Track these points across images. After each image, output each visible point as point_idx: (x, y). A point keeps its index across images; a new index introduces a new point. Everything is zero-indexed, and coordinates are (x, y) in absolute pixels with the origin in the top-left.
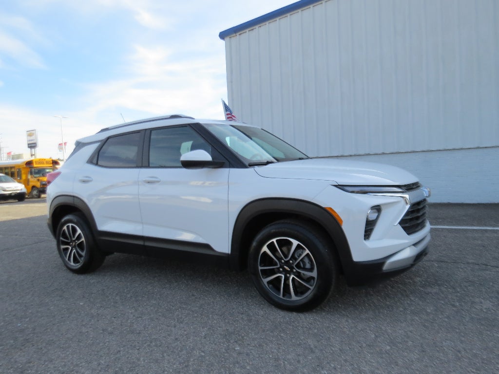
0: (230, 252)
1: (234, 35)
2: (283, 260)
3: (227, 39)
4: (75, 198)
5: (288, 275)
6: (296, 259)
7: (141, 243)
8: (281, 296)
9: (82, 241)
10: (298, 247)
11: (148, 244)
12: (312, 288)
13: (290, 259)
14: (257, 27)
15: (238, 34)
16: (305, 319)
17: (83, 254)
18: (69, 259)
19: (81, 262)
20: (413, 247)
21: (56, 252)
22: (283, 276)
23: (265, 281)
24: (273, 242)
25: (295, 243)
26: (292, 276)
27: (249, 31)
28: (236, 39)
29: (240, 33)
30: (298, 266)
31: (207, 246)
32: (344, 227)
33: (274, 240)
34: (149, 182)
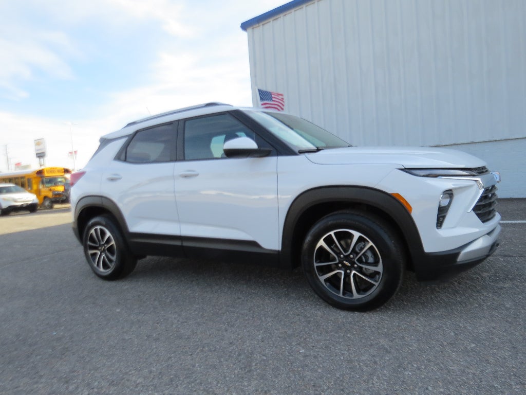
0: (280, 249)
1: (258, 25)
2: (342, 254)
3: (250, 30)
4: (103, 199)
5: (348, 271)
6: (357, 254)
7: (178, 243)
8: (341, 295)
9: (112, 245)
10: (360, 239)
11: (186, 244)
12: (377, 284)
13: (351, 254)
14: (282, 15)
15: (261, 24)
16: (370, 319)
17: (114, 258)
18: (98, 265)
19: (112, 267)
21: (84, 259)
22: (343, 272)
23: (322, 278)
24: (330, 235)
25: (356, 235)
26: (354, 272)
27: (273, 20)
28: (259, 30)
29: (264, 23)
30: (360, 260)
31: (254, 244)
33: (332, 233)
34: (186, 176)
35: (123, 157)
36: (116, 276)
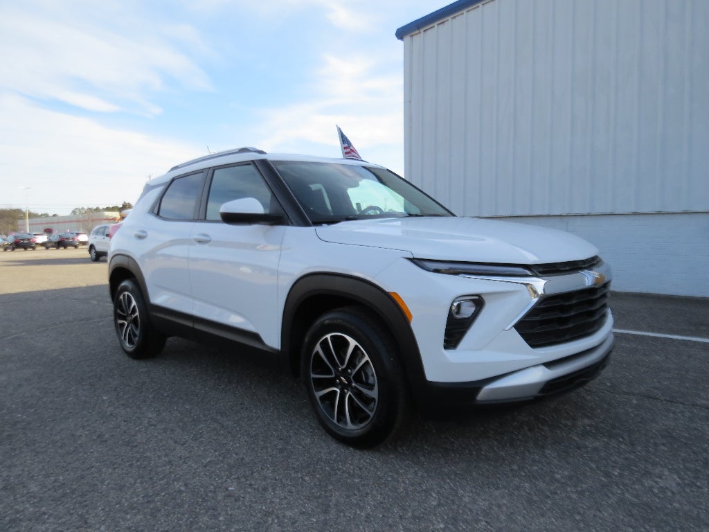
0: (280, 348)
1: (417, 32)
2: (339, 367)
3: (407, 38)
5: (346, 391)
6: (355, 366)
7: (189, 324)
8: (335, 420)
9: (136, 317)
10: (356, 349)
12: (371, 414)
13: (347, 367)
14: (449, 18)
15: (422, 30)
16: (358, 461)
17: (137, 332)
18: (125, 339)
19: (135, 342)
20: (543, 368)
21: (113, 328)
22: (338, 390)
23: (319, 395)
24: (326, 339)
25: (352, 343)
26: (349, 393)
27: (438, 25)
28: (419, 38)
29: (425, 29)
30: (358, 378)
31: (256, 337)
32: (415, 325)
33: (328, 337)
34: (200, 242)
35: (156, 212)
36: (138, 355)
